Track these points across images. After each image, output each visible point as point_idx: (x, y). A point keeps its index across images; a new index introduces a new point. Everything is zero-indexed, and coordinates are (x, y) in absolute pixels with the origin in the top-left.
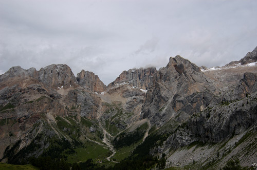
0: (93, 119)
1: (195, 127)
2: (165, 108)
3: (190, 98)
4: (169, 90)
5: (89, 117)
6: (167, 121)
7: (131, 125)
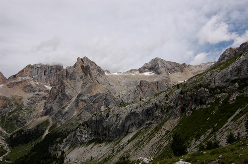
1: (95, 125)
2: (68, 107)
3: (93, 98)
4: (74, 89)
6: (69, 119)
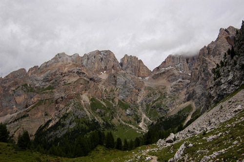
0: (133, 102)
5: (128, 100)
7: (174, 108)
